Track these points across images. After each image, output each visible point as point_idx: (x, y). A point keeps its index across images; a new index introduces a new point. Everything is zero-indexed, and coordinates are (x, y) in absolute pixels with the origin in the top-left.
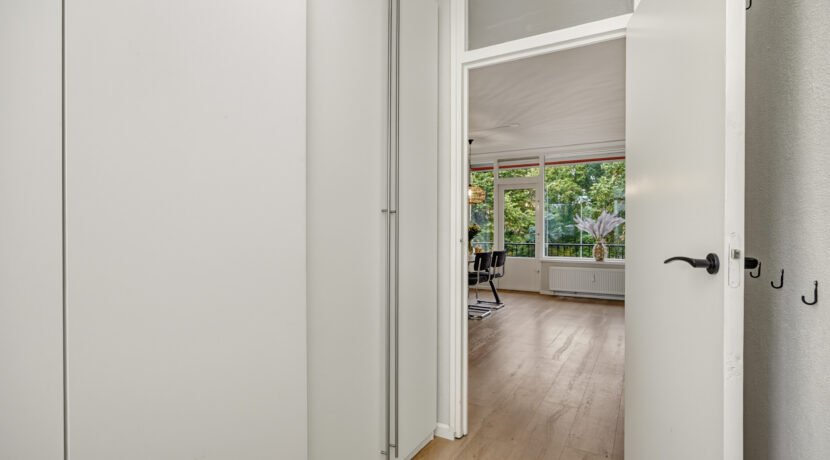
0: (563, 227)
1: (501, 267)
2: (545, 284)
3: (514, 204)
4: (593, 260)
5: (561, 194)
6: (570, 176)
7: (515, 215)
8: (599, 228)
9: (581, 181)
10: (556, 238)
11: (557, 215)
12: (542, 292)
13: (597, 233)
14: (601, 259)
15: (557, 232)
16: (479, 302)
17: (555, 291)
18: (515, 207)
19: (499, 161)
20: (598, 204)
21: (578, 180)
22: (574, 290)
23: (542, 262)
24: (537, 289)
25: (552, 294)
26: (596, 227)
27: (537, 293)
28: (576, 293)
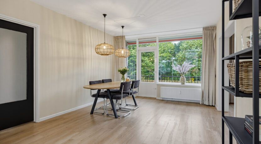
0: (166, 69)
1: (137, 88)
2: (159, 94)
3: (150, 61)
4: (179, 84)
5: (166, 58)
6: (169, 52)
7: (149, 65)
8: (183, 69)
9: (172, 54)
10: (164, 73)
11: (164, 65)
12: (157, 98)
13: (182, 71)
14: (183, 84)
15: (164, 71)
16: (127, 105)
17: (163, 98)
18: (149, 62)
19: (139, 39)
20: (179, 61)
21: (171, 53)
22: (172, 98)
23: (158, 85)
24: (155, 97)
25: (162, 99)
26: (181, 69)
27: (155, 99)
28: (172, 99)
